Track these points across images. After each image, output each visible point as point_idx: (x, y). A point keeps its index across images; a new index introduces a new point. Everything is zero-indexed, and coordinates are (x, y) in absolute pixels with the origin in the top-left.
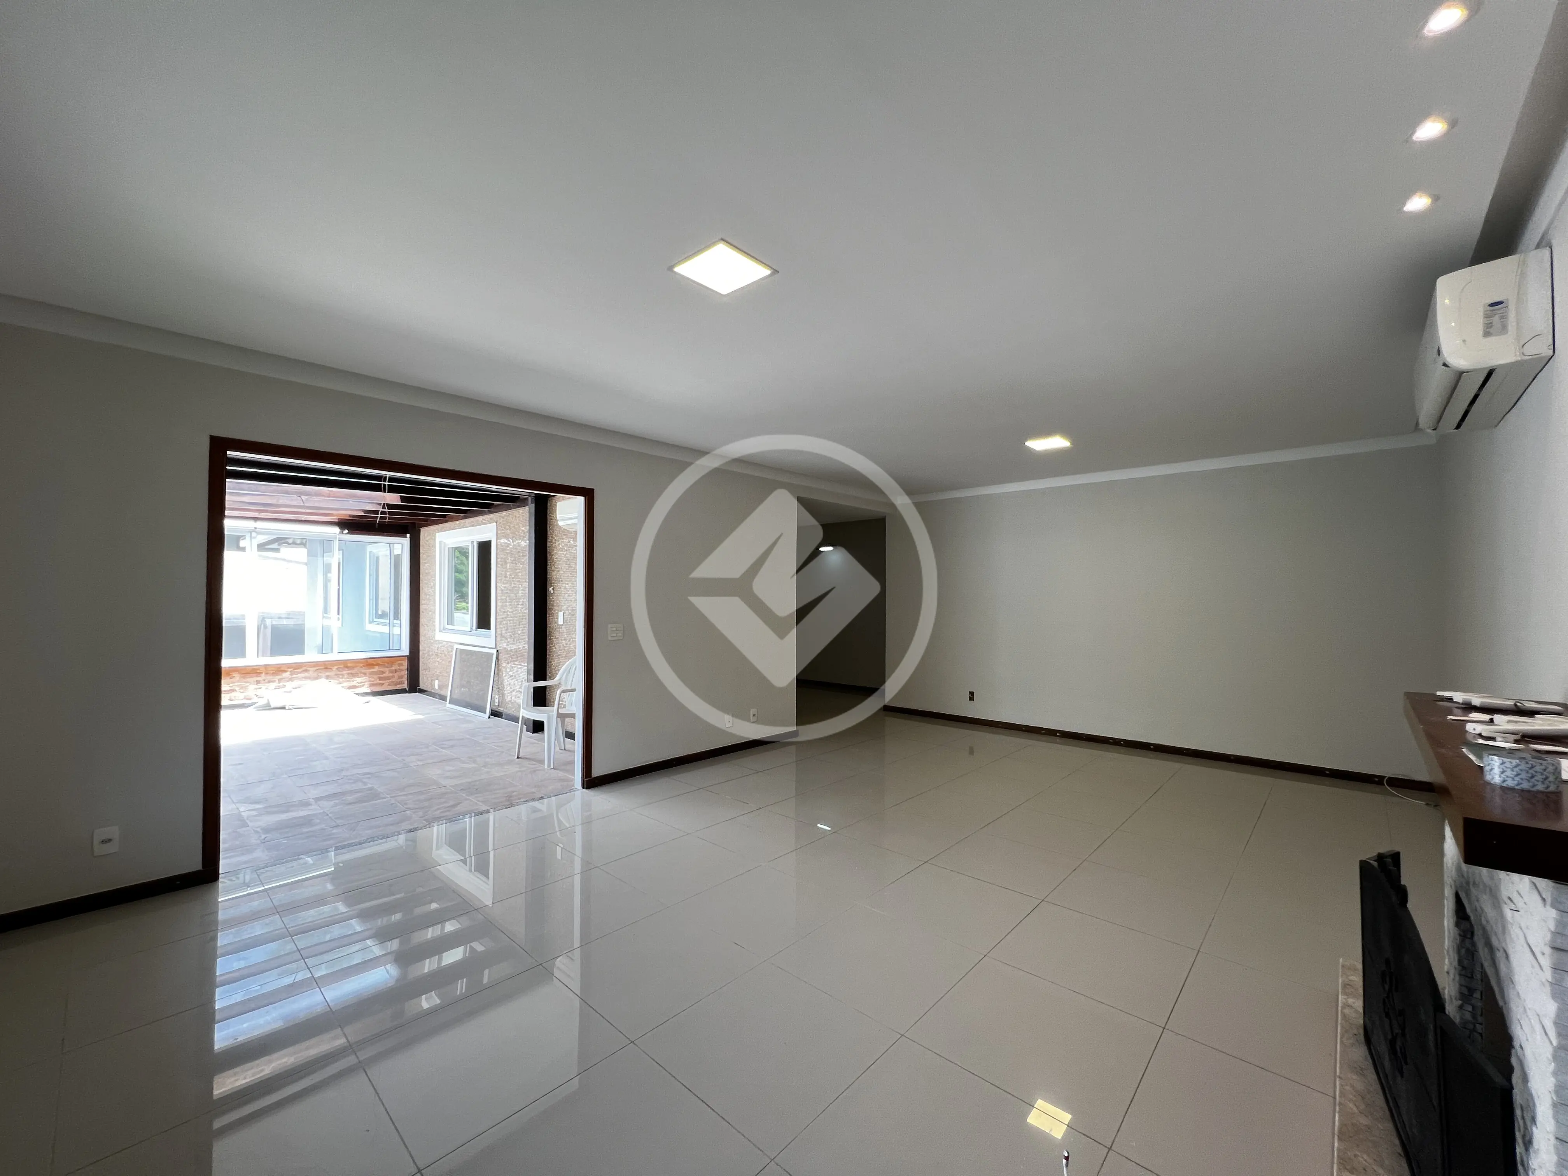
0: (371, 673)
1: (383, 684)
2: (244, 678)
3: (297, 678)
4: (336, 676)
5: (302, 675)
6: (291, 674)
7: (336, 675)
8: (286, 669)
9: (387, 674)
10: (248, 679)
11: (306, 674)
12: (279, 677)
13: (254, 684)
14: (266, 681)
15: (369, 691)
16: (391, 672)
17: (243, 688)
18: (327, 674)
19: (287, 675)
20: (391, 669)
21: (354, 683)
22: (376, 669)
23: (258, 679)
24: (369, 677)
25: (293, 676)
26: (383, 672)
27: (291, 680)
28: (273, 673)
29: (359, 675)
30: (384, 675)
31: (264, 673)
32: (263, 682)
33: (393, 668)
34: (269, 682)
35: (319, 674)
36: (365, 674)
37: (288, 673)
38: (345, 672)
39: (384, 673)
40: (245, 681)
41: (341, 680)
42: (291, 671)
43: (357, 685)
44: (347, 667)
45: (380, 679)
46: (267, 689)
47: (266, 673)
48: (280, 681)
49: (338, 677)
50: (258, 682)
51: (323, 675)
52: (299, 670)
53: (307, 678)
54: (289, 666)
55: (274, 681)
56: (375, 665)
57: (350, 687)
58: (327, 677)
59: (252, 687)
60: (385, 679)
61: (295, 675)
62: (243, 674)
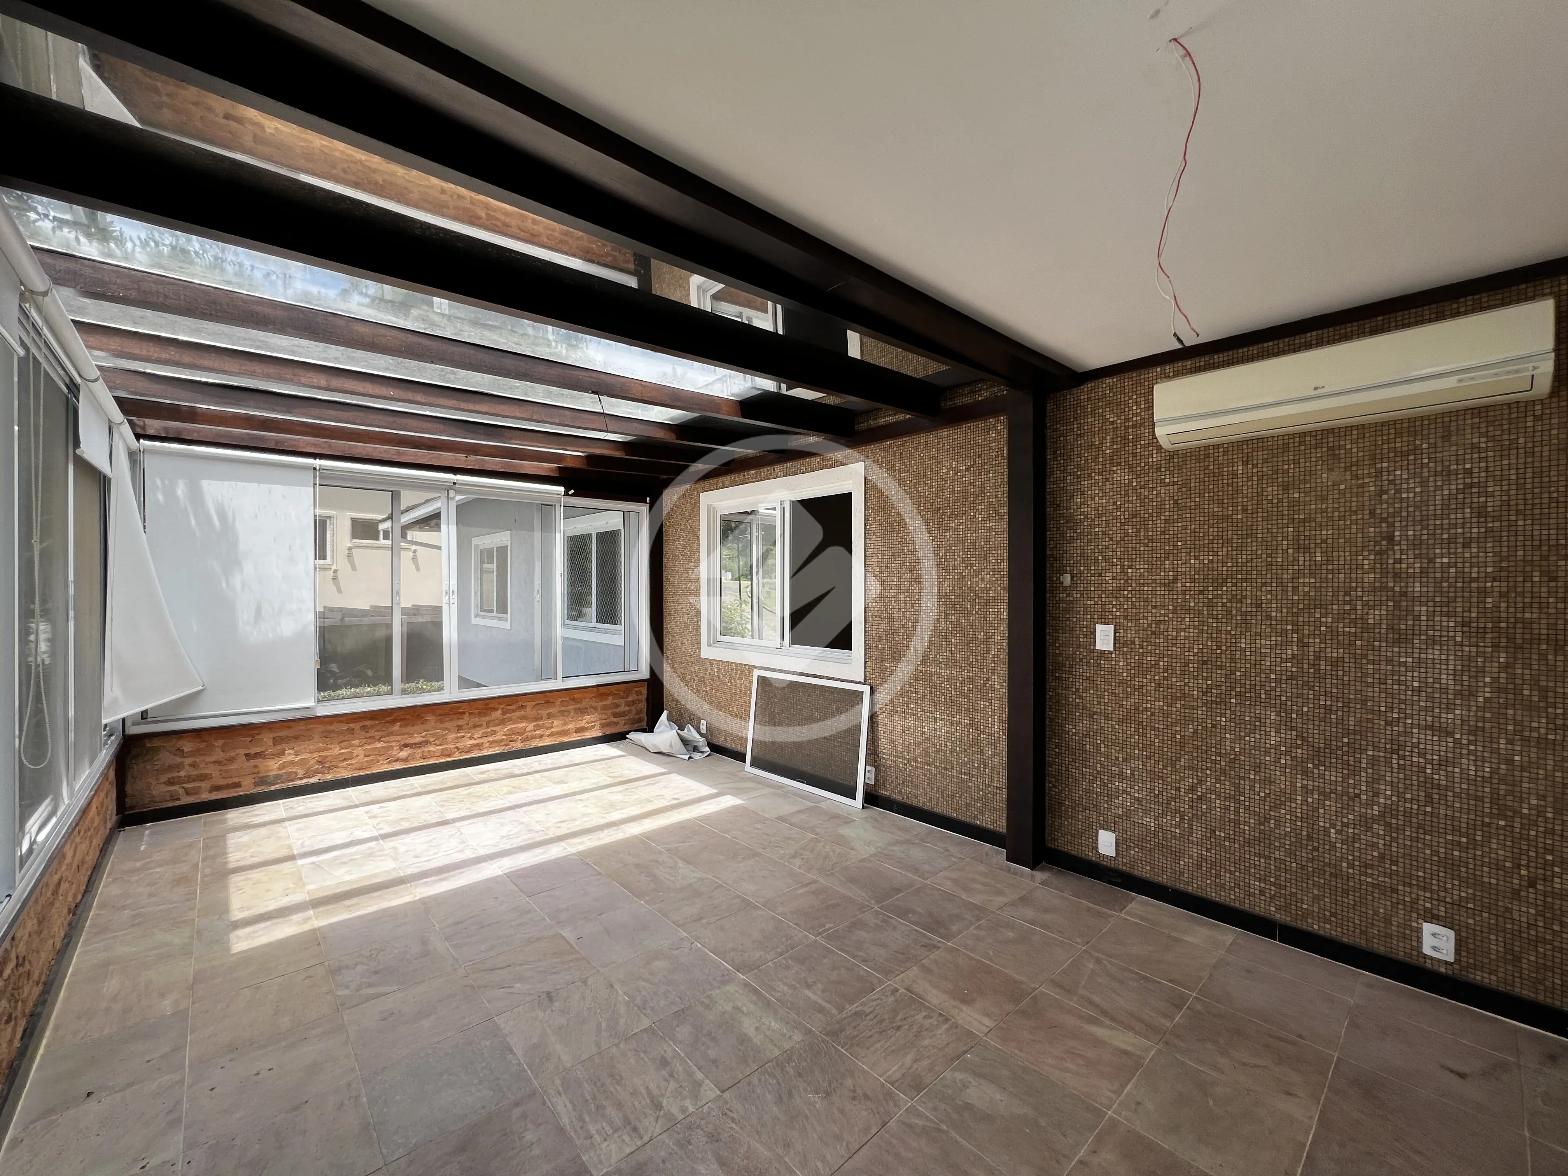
0: (605, 708)
1: (617, 723)
2: (441, 722)
3: (510, 719)
4: (558, 714)
5: (517, 714)
6: (504, 713)
7: (559, 712)
8: (497, 706)
9: (623, 708)
10: (446, 723)
11: (522, 713)
12: (487, 719)
13: (454, 732)
14: (471, 725)
15: (600, 734)
16: (627, 704)
17: (443, 739)
18: (549, 711)
19: (497, 714)
20: (628, 699)
21: (582, 724)
22: (610, 700)
23: (460, 722)
24: (600, 713)
25: (505, 717)
26: (617, 705)
27: (503, 722)
28: (479, 713)
29: (589, 711)
30: (619, 709)
31: (467, 714)
32: (466, 726)
33: (630, 699)
34: (475, 727)
35: (540, 711)
36: (596, 709)
37: (499, 712)
38: (571, 707)
40: (442, 726)
41: (567, 719)
42: (503, 708)
44: (573, 699)
45: (615, 715)
46: (471, 738)
47: (470, 714)
48: (488, 724)
49: (564, 715)
50: (459, 728)
51: (544, 713)
52: (513, 707)
53: (523, 718)
54: (500, 700)
55: (481, 726)
56: (609, 695)
57: (578, 730)
58: (549, 716)
59: (451, 736)
60: (622, 714)
61: (508, 715)
62: (440, 715)
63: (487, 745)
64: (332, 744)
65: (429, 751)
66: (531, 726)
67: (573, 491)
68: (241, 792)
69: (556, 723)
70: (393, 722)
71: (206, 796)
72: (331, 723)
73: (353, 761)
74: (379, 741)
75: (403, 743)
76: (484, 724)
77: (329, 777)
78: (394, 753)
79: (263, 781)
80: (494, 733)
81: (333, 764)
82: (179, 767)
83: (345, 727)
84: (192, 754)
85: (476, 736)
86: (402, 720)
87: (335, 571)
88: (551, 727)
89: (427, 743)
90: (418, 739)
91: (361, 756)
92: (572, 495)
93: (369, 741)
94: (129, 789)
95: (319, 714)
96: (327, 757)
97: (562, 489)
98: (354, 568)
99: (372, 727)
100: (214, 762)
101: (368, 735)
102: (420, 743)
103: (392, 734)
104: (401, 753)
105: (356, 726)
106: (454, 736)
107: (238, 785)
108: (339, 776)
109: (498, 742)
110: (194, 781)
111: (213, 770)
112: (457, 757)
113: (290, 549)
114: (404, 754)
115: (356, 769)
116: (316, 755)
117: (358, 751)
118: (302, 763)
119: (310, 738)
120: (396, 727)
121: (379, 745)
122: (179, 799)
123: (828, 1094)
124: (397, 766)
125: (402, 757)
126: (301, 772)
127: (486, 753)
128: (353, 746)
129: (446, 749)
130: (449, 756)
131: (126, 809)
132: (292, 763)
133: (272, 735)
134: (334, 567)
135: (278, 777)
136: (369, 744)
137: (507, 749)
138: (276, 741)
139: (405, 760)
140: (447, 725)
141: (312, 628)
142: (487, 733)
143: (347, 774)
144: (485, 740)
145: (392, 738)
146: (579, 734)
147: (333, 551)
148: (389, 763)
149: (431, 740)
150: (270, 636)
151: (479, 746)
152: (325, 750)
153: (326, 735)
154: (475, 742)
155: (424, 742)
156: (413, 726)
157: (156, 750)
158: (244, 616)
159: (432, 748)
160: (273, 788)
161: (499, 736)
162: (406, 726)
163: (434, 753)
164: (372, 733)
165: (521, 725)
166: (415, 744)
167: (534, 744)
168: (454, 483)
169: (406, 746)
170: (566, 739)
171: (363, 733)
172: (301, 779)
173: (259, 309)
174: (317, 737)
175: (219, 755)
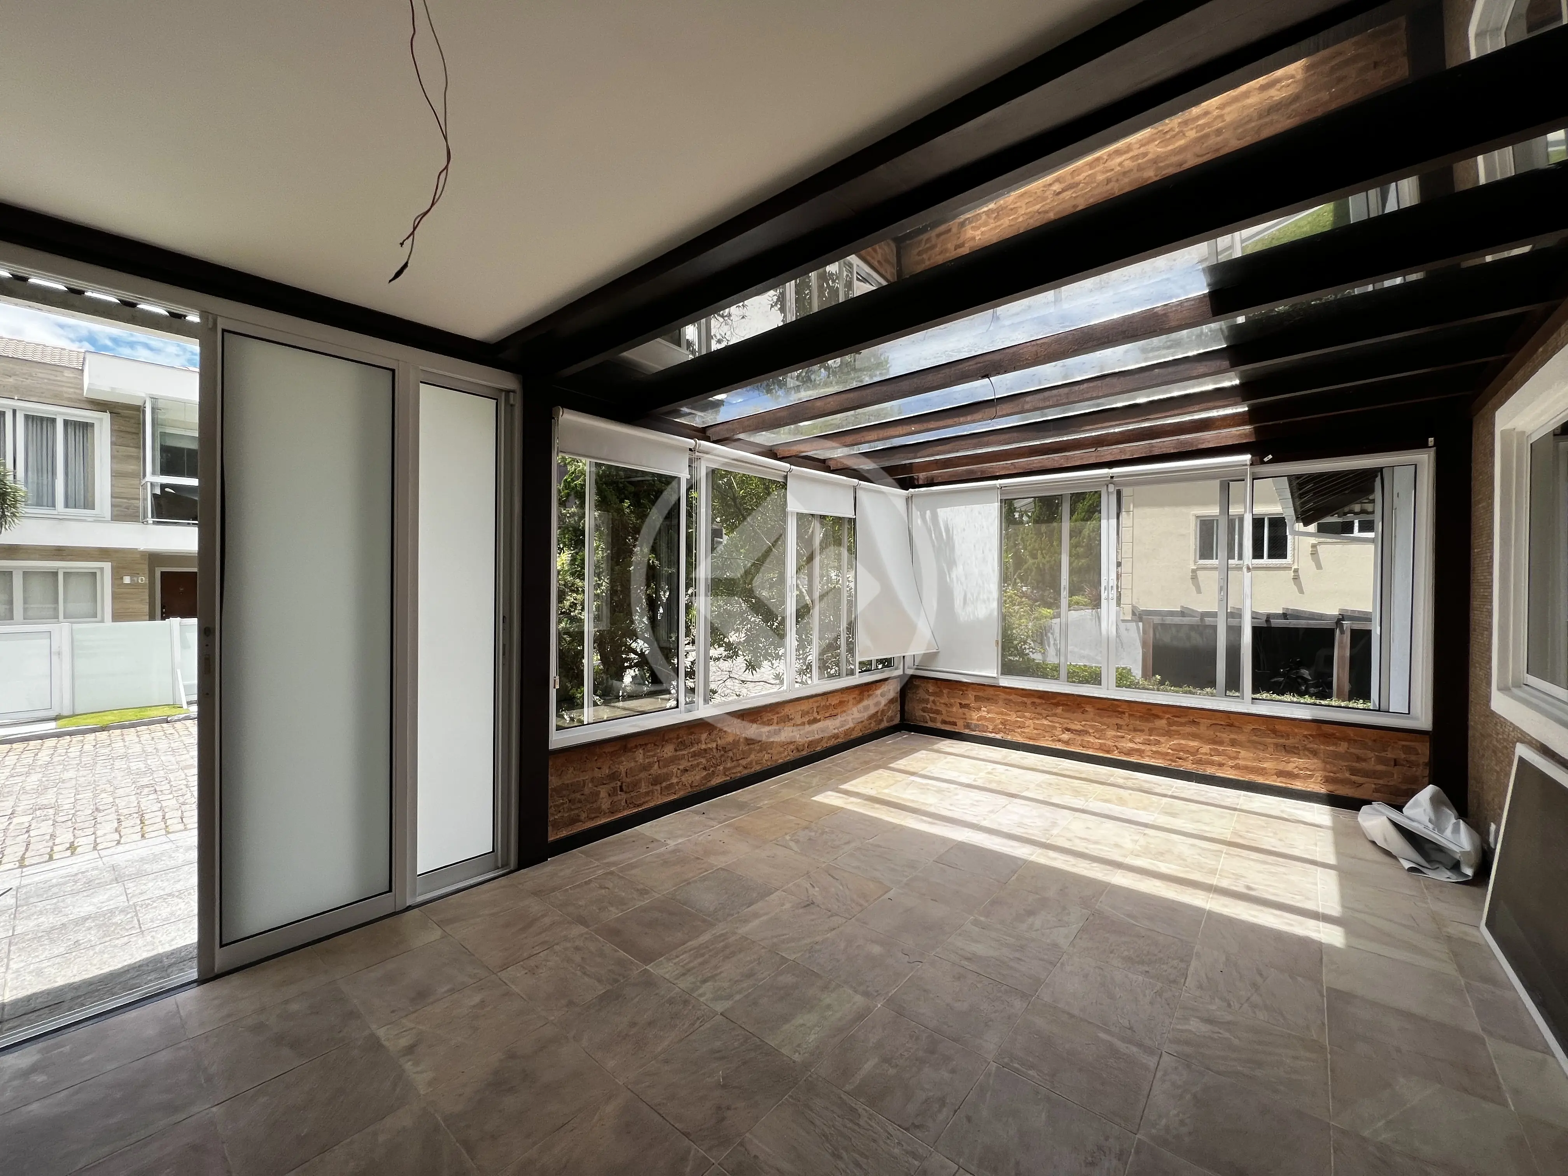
0: (1336, 756)
1: (1361, 785)
2: (1100, 716)
3: (1178, 733)
4: (1248, 744)
5: (1188, 729)
6: (1170, 724)
7: (1249, 741)
8: (1160, 714)
9: (1372, 765)
10: (1105, 719)
11: (1194, 729)
12: (1151, 725)
13: (1113, 730)
14: (1131, 727)
15: (1322, 790)
16: (1380, 760)
17: (1101, 733)
18: (1233, 736)
19: (1162, 723)
20: (1383, 754)
21: (1290, 767)
22: (1343, 747)
23: (1119, 721)
24: (1324, 761)
25: (1172, 728)
26: (1359, 759)
27: (1169, 734)
28: (1141, 717)
29: (1301, 752)
30: (1363, 765)
31: (1127, 714)
32: (1125, 727)
33: (1390, 754)
34: (1135, 730)
35: (1218, 734)
36: (1315, 753)
37: (1164, 722)
38: (1269, 740)
39: (1365, 760)
40: (1101, 720)
41: (1261, 754)
42: (1169, 718)
43: (1296, 771)
44: (1274, 731)
45: (1354, 771)
46: (1131, 741)
47: (1130, 715)
48: (1151, 731)
49: (1256, 748)
50: (1119, 727)
51: (1225, 736)
52: (1183, 720)
53: (1195, 736)
54: (1164, 708)
55: (1142, 731)
56: (1340, 739)
57: (1280, 774)
58: (1233, 743)
59: (1111, 733)
60: (1366, 774)
61: (1174, 728)
62: (1098, 709)
63: (1149, 753)
64: (1011, 711)
65: (1088, 742)
66: (1206, 749)
67: (1270, 457)
68: (956, 729)
69: (1243, 753)
70: (1057, 705)
71: (939, 725)
72: (1010, 693)
73: (1026, 730)
74: (1045, 718)
75: (1065, 726)
76: (1146, 730)
77: (1009, 738)
78: (1057, 733)
79: (968, 726)
80: (1158, 743)
81: (1011, 728)
82: (927, 701)
83: (1020, 699)
84: (933, 694)
85: (1137, 740)
86: (1063, 705)
87: (1296, 571)
88: (1236, 758)
89: (1087, 732)
90: (1077, 726)
91: (1032, 727)
92: (1270, 462)
93: (1037, 716)
94: (906, 708)
95: (1001, 684)
96: (1007, 720)
97: (1247, 458)
98: (1319, 566)
99: (1040, 704)
100: (944, 704)
101: (1037, 711)
102: (1080, 731)
103: (1055, 715)
104: (1063, 736)
105: (1028, 701)
106: (1113, 733)
107: (955, 724)
108: (1015, 739)
109: (1164, 755)
110: (934, 713)
111: (943, 709)
112: (1115, 756)
113: (983, 552)
114: (1066, 736)
115: (1027, 738)
116: (1000, 716)
117: (1029, 722)
118: (991, 720)
119: (996, 702)
120: (1059, 710)
121: (1045, 723)
122: (927, 722)
123: (724, 1087)
124: (1059, 746)
125: (1062, 739)
126: (991, 728)
127: (1146, 761)
128: (1024, 717)
129: (1105, 744)
130: (1108, 752)
131: (905, 720)
132: (985, 718)
133: (975, 694)
134: (1295, 567)
135: (977, 726)
136: (1038, 719)
137: (1173, 766)
138: (977, 698)
139: (1067, 743)
140: (1105, 720)
141: (996, 613)
142: (1150, 740)
143: (1021, 740)
144: (1148, 748)
145: (1056, 719)
146: (1283, 780)
147: (1294, 549)
148: (1053, 741)
149: (1091, 731)
150: (972, 617)
151: (1140, 752)
152: (1006, 714)
153: (1008, 702)
154: (1136, 746)
155: (1083, 731)
156: (1073, 713)
157: (917, 687)
158: (958, 602)
159: (1091, 739)
160: (974, 733)
161: (1163, 749)
162: (1068, 711)
163: (1092, 744)
164: (1039, 710)
165: (1192, 744)
166: (1076, 730)
167: (1210, 771)
168: (1112, 477)
169: (1068, 730)
170: (1260, 780)
171: (1033, 708)
172: (991, 732)
173: (779, 415)
174: (1001, 702)
175: (945, 700)
